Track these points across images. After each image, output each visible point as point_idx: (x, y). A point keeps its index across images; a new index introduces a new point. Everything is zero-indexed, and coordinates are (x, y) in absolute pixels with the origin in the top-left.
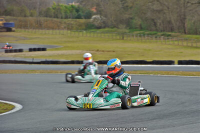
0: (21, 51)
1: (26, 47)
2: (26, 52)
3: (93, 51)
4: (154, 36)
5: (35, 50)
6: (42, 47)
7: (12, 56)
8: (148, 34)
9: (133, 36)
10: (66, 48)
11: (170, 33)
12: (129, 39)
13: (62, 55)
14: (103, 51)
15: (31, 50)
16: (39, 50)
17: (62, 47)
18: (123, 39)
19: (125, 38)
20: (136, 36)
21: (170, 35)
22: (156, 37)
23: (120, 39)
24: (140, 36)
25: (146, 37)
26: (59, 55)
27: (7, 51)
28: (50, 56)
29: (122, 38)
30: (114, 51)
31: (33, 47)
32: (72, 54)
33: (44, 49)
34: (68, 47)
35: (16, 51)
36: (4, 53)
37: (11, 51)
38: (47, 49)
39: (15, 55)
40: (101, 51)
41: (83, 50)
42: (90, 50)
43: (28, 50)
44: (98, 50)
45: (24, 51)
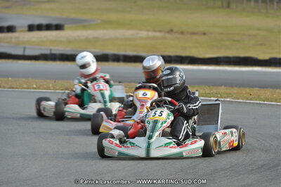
0: (10, 29)
2: (22, 31)
3: (160, 31)
5: (39, 28)
6: (54, 22)
10: (106, 24)
12: (240, 7)
13: (96, 40)
14: (182, 33)
15: (31, 28)
16: (48, 27)
17: (99, 22)
18: (228, 6)
19: (233, 6)
20: (256, 1)
23: (222, 7)
25: (276, 4)
28: (69, 42)
29: (225, 4)
30: (204, 34)
31: (36, 22)
32: (117, 39)
33: (58, 27)
34: (110, 22)
38: (66, 26)
40: (177, 32)
41: (141, 30)
42: (155, 31)
43: (26, 29)
44: (171, 31)
45: (17, 29)
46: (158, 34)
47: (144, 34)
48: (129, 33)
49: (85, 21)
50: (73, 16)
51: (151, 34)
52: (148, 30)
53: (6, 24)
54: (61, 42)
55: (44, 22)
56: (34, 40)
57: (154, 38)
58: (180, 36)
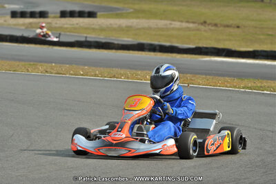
0: (43, 15)
1: (53, 8)
2: (55, 17)
3: (193, 23)
5: (72, 14)
6: (87, 10)
7: (23, 25)
10: (138, 13)
14: (216, 25)
15: (64, 14)
16: (81, 14)
17: (132, 10)
26: (121, 29)
27: (14, 14)
28: (102, 29)
30: (238, 27)
31: (69, 8)
32: (150, 28)
33: (91, 15)
34: (143, 11)
35: (32, 15)
36: (8, 17)
37: (23, 15)
38: (99, 14)
39: (30, 24)
40: (209, 25)
41: (174, 20)
42: (188, 22)
43: (59, 15)
44: (205, 23)
45: (49, 15)
46: (191, 25)
47: (177, 24)
48: (162, 23)
49: (118, 9)
51: (185, 25)
52: (182, 22)
53: (38, 9)
54: (94, 29)
55: (77, 8)
56: (66, 26)
57: (189, 29)
58: (213, 28)
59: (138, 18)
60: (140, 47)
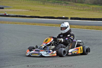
3: (28, 10)
4: (60, 3)
6: (1, 7)
8: (57, 2)
9: (49, 3)
11: (68, 2)
12: (47, 4)
13: (12, 12)
14: (33, 10)
17: (12, 7)
18: (44, 4)
19: (45, 4)
20: (51, 3)
21: (68, 3)
22: (61, 4)
23: (42, 4)
24: (53, 3)
25: (56, 4)
29: (43, 4)
30: (39, 11)
32: (17, 11)
33: (3, 8)
38: (5, 8)
40: (32, 10)
41: (23, 9)
42: (27, 10)
44: (31, 10)
46: (28, 11)
47: (24, 10)
48: (20, 10)
50: (6, 6)
51: (26, 10)
52: (25, 10)
57: (27, 12)
58: (33, 11)
59: (14, 9)
60: (17, 16)
